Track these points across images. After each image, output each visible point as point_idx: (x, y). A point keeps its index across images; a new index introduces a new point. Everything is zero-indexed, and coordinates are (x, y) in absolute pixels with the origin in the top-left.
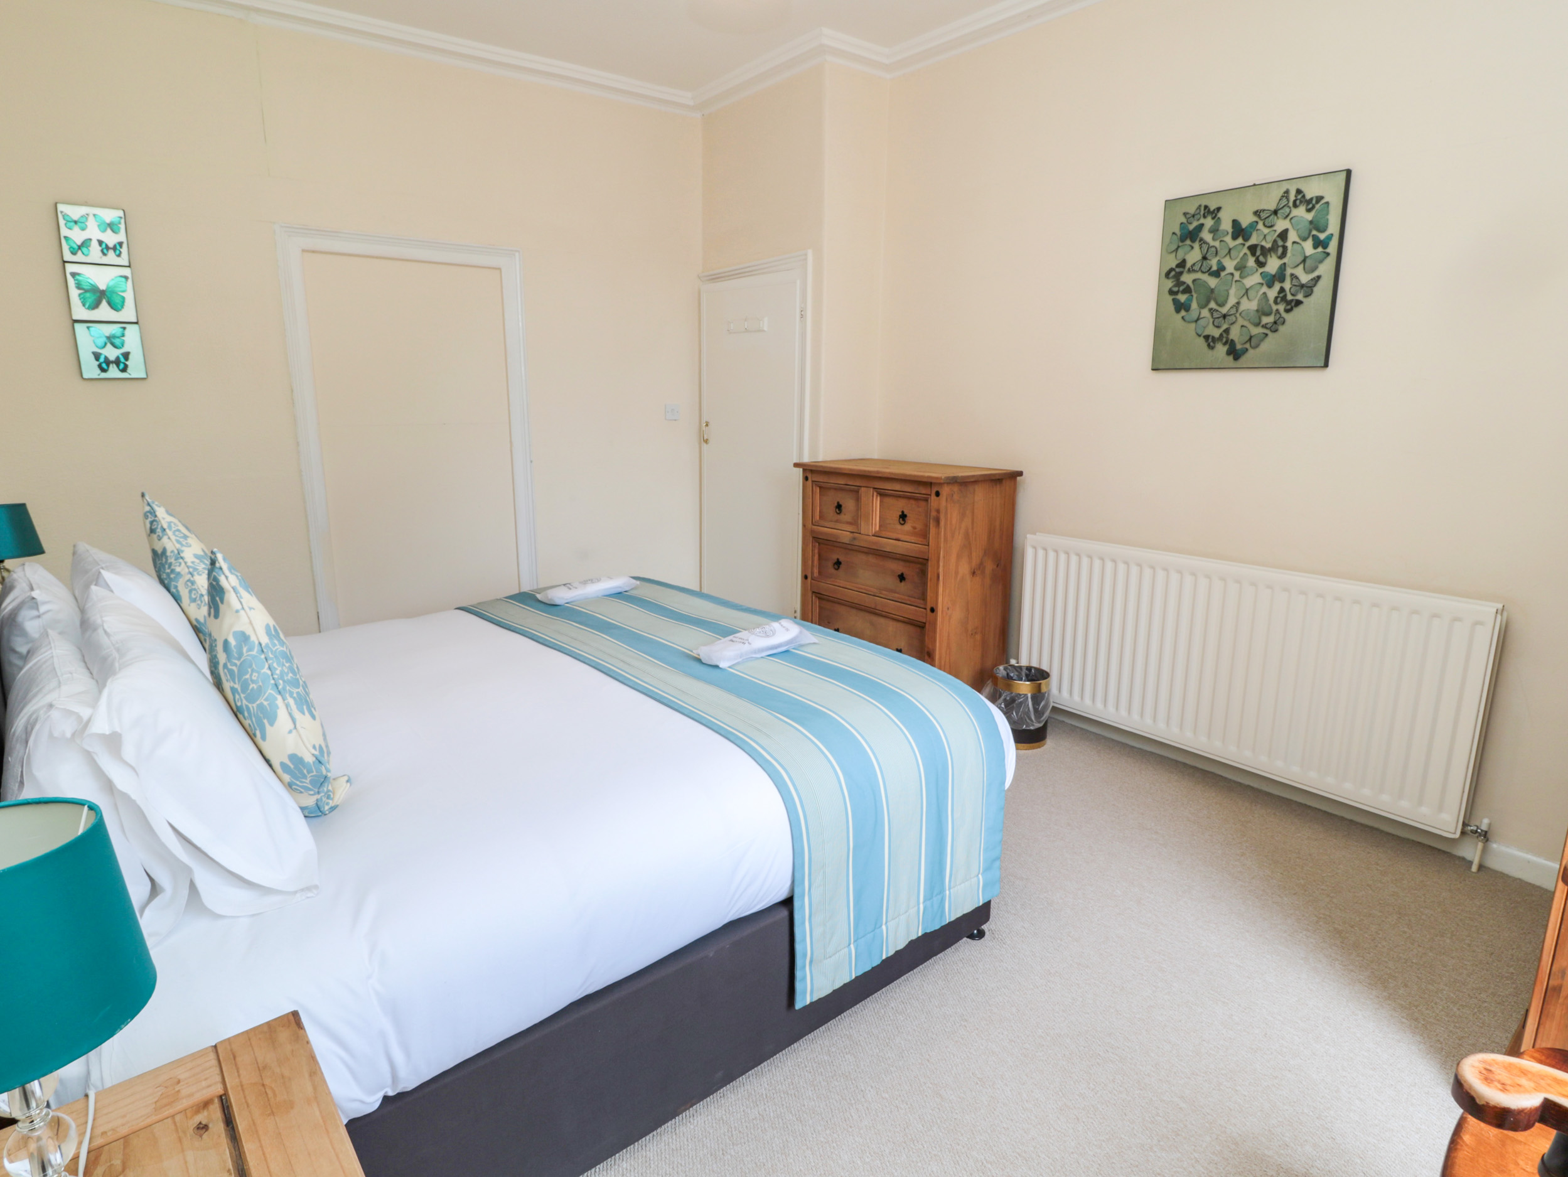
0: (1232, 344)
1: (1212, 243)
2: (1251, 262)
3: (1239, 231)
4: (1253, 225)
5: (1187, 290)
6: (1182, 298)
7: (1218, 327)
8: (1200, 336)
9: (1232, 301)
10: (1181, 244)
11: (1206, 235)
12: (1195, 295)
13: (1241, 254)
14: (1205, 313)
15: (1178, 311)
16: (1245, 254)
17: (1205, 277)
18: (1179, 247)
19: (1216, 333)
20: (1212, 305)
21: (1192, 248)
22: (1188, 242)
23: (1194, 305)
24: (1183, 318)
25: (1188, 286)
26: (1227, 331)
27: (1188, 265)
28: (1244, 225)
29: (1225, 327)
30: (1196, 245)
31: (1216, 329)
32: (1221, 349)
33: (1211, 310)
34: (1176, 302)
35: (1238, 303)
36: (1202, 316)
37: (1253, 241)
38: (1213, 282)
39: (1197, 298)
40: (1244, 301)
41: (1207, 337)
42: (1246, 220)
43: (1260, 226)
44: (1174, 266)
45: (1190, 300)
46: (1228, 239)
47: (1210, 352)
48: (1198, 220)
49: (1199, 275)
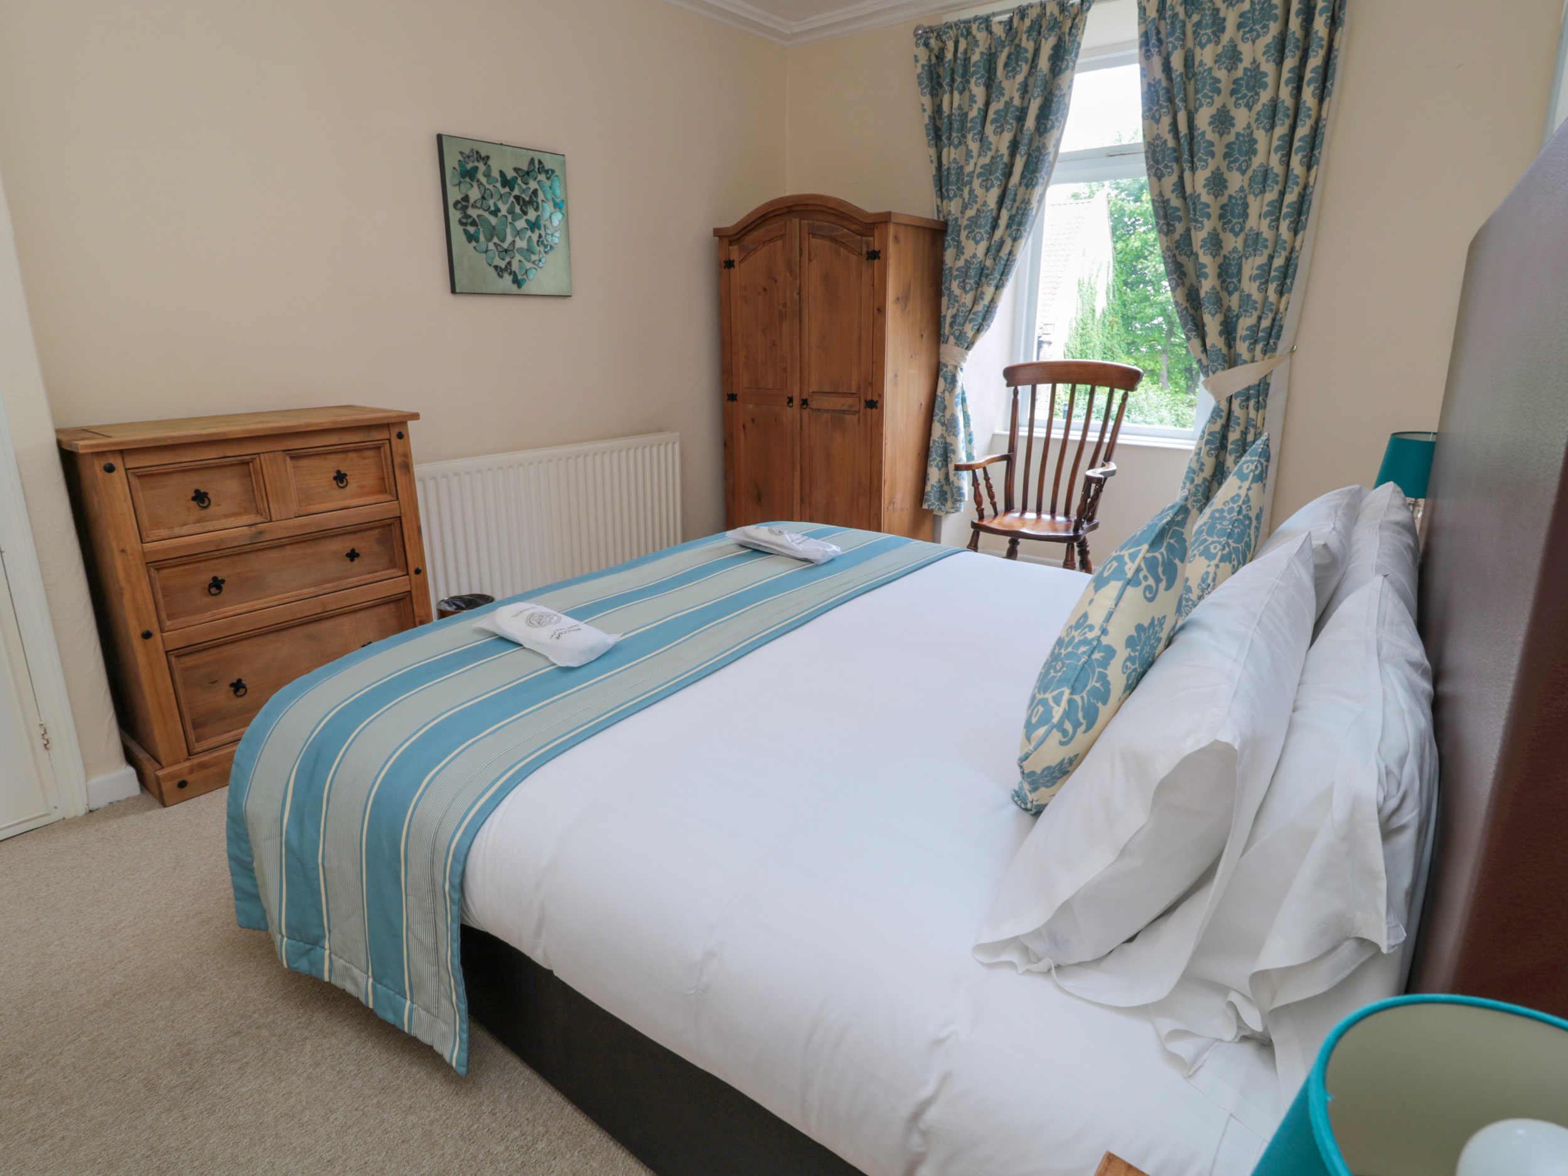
0: (514, 274)
1: (488, 186)
2: (517, 209)
3: (506, 182)
4: (515, 179)
5: (474, 223)
6: (472, 230)
7: (503, 259)
8: (490, 265)
9: (509, 239)
10: (462, 180)
11: (480, 176)
12: (481, 230)
13: (510, 202)
14: (491, 246)
15: (470, 241)
16: (513, 202)
17: (486, 214)
18: (460, 182)
19: (502, 264)
20: (495, 240)
21: (472, 186)
22: (468, 179)
23: (482, 238)
24: (474, 247)
25: (474, 220)
26: (509, 263)
27: (472, 201)
28: (509, 178)
29: (508, 259)
30: (475, 184)
31: (501, 261)
32: (508, 278)
33: (495, 244)
34: (466, 232)
35: (514, 241)
36: (489, 248)
37: (516, 192)
38: (493, 220)
39: (483, 232)
40: (517, 239)
41: (496, 267)
42: (510, 174)
43: (519, 181)
44: (460, 199)
45: (477, 232)
46: (499, 185)
47: (500, 280)
48: (473, 162)
49: (481, 212)
